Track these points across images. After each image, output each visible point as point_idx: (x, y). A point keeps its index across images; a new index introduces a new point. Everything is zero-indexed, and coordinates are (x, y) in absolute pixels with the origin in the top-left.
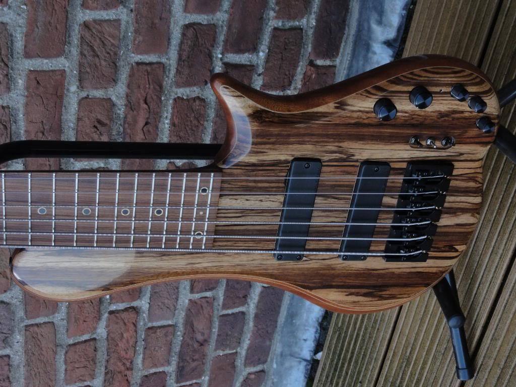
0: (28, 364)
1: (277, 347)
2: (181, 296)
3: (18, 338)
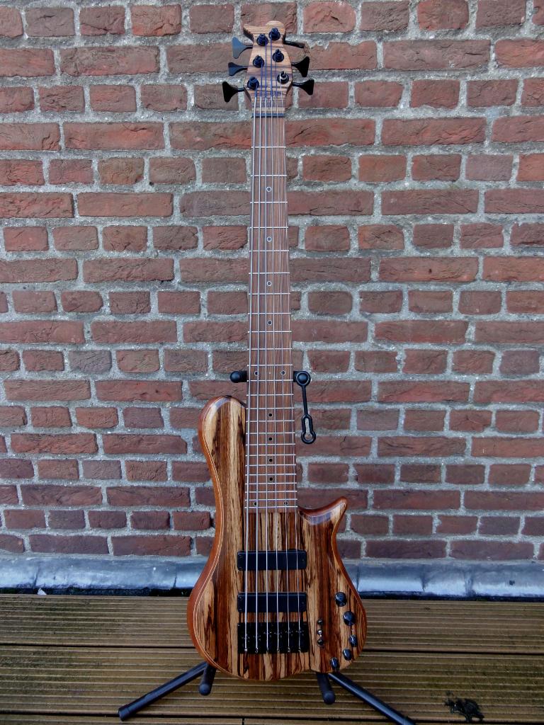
0: (54, 382)
1: (47, 558)
2: (105, 481)
3: (79, 376)
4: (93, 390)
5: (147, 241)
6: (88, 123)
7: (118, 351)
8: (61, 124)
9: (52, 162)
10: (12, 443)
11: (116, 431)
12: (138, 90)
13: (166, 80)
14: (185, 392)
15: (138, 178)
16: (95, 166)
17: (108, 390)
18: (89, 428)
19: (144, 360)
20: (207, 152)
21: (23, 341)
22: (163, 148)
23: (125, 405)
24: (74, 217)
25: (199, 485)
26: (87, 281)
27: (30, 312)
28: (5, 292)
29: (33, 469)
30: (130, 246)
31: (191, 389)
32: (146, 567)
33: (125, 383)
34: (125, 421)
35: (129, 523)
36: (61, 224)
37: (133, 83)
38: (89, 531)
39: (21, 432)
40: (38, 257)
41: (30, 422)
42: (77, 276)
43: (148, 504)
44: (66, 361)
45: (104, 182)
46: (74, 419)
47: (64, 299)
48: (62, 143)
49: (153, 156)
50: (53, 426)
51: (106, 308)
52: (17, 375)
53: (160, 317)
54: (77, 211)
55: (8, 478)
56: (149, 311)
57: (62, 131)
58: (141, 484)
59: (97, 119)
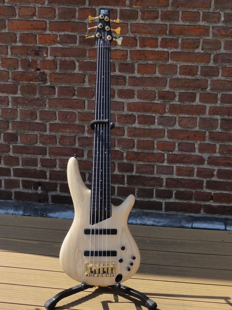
4: (166, 134)
5: (198, 72)
6: (180, 25)
7: (179, 117)
8: (168, 25)
9: (162, 39)
10: (126, 156)
11: (173, 153)
12: (201, 13)
13: (213, 10)
14: (207, 137)
15: (197, 47)
16: (180, 41)
17: (173, 134)
18: (162, 151)
19: (190, 121)
20: (227, 38)
21: (139, 111)
22: (209, 36)
23: (180, 141)
24: (168, 61)
25: (208, 179)
26: (170, 87)
27: (144, 99)
28: (134, 90)
29: (133, 168)
30: (191, 74)
31: (209, 135)
32: (179, 217)
33: (181, 131)
34: (178, 148)
35: (174, 196)
36: (163, 63)
37: (199, 11)
38: (155, 199)
39: (131, 151)
40: (151, 76)
41: (136, 146)
42: (166, 85)
43: (184, 187)
44: (156, 120)
45: (183, 47)
46: (156, 146)
47: (159, 94)
48: (167, 32)
49: (204, 38)
50: (146, 149)
51: (177, 99)
52: (134, 126)
53: (200, 103)
54: (170, 59)
55: (122, 172)
56: (195, 101)
57: (168, 27)
58: (182, 177)
59: (183, 24)
